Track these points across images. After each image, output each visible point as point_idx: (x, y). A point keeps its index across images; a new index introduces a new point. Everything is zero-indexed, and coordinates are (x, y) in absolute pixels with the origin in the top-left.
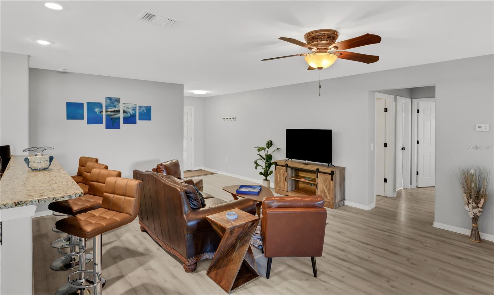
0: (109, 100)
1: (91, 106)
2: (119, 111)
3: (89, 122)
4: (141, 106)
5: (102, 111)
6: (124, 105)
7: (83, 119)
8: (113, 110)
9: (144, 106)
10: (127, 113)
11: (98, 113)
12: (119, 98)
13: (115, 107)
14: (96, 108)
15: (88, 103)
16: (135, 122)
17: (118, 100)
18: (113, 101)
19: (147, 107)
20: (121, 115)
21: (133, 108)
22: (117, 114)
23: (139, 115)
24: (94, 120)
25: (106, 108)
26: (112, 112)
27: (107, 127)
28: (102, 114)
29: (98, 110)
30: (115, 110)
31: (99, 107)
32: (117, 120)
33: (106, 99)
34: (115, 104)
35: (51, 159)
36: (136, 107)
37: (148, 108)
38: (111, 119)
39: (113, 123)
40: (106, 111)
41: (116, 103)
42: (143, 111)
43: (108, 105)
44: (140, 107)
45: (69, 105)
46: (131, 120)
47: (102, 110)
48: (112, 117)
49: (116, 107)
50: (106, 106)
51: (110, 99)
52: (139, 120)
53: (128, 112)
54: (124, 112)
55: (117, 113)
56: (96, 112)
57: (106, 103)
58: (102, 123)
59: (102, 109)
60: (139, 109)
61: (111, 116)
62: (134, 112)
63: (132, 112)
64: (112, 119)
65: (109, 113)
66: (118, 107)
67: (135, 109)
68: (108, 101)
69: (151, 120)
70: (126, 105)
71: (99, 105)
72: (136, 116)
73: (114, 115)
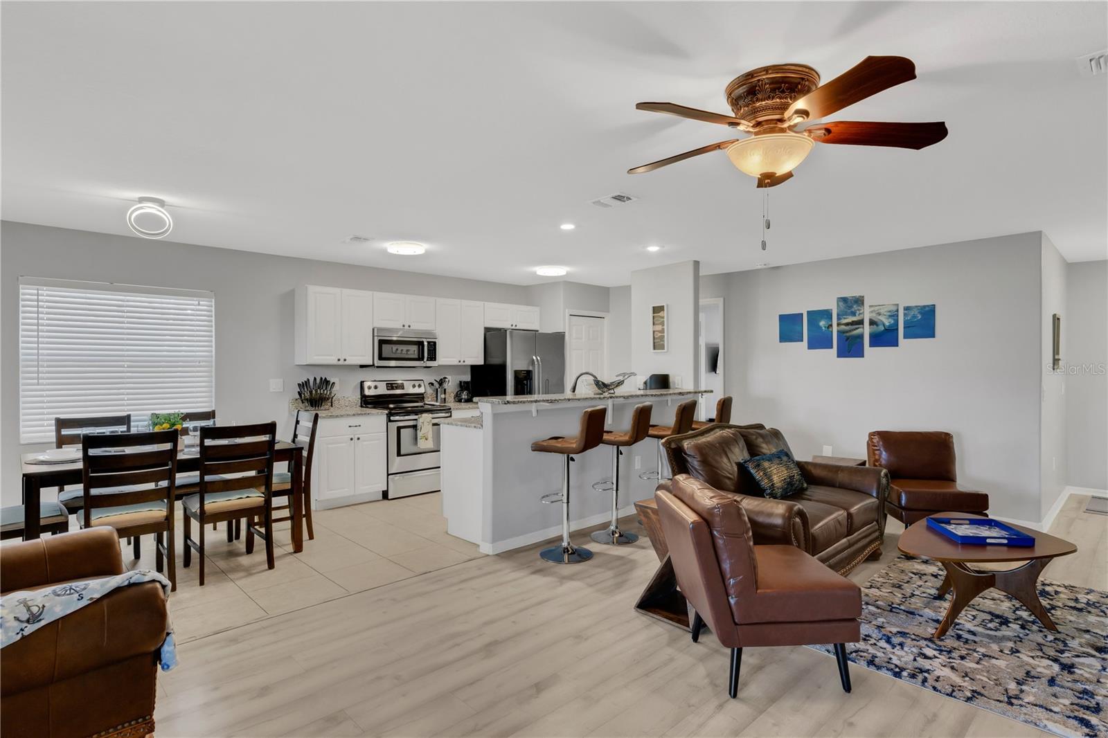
1: (815, 316)
2: (861, 322)
3: (812, 345)
4: (908, 307)
5: (831, 325)
6: (872, 309)
7: (802, 341)
8: (851, 321)
9: (916, 306)
10: (877, 325)
11: (824, 328)
12: (860, 296)
13: (854, 314)
14: (820, 321)
15: (809, 313)
16: (895, 343)
17: (859, 301)
18: (851, 304)
19: (924, 307)
20: (867, 330)
21: (889, 314)
22: (857, 329)
23: (904, 328)
24: (819, 341)
25: (837, 318)
26: (847, 324)
27: (840, 355)
28: (830, 329)
29: (824, 323)
30: (853, 322)
31: (826, 318)
32: (859, 340)
33: (837, 301)
34: (853, 310)
36: (897, 311)
37: (927, 309)
38: (846, 338)
39: (851, 347)
40: (838, 325)
41: (855, 306)
42: (914, 316)
43: (841, 313)
44: (907, 309)
45: (783, 318)
46: (886, 337)
47: (830, 323)
48: (848, 334)
49: (855, 315)
50: (838, 315)
51: (844, 300)
52: (905, 338)
53: (879, 323)
54: (872, 323)
55: (857, 326)
56: (821, 328)
57: (838, 308)
58: (831, 347)
59: (832, 321)
60: (905, 315)
61: (847, 332)
62: (893, 322)
63: (887, 322)
64: (848, 338)
65: (843, 327)
66: (860, 314)
67: (894, 315)
68: (841, 304)
69: (933, 336)
70: (876, 308)
71: (826, 314)
72: (897, 329)
73: (852, 330)
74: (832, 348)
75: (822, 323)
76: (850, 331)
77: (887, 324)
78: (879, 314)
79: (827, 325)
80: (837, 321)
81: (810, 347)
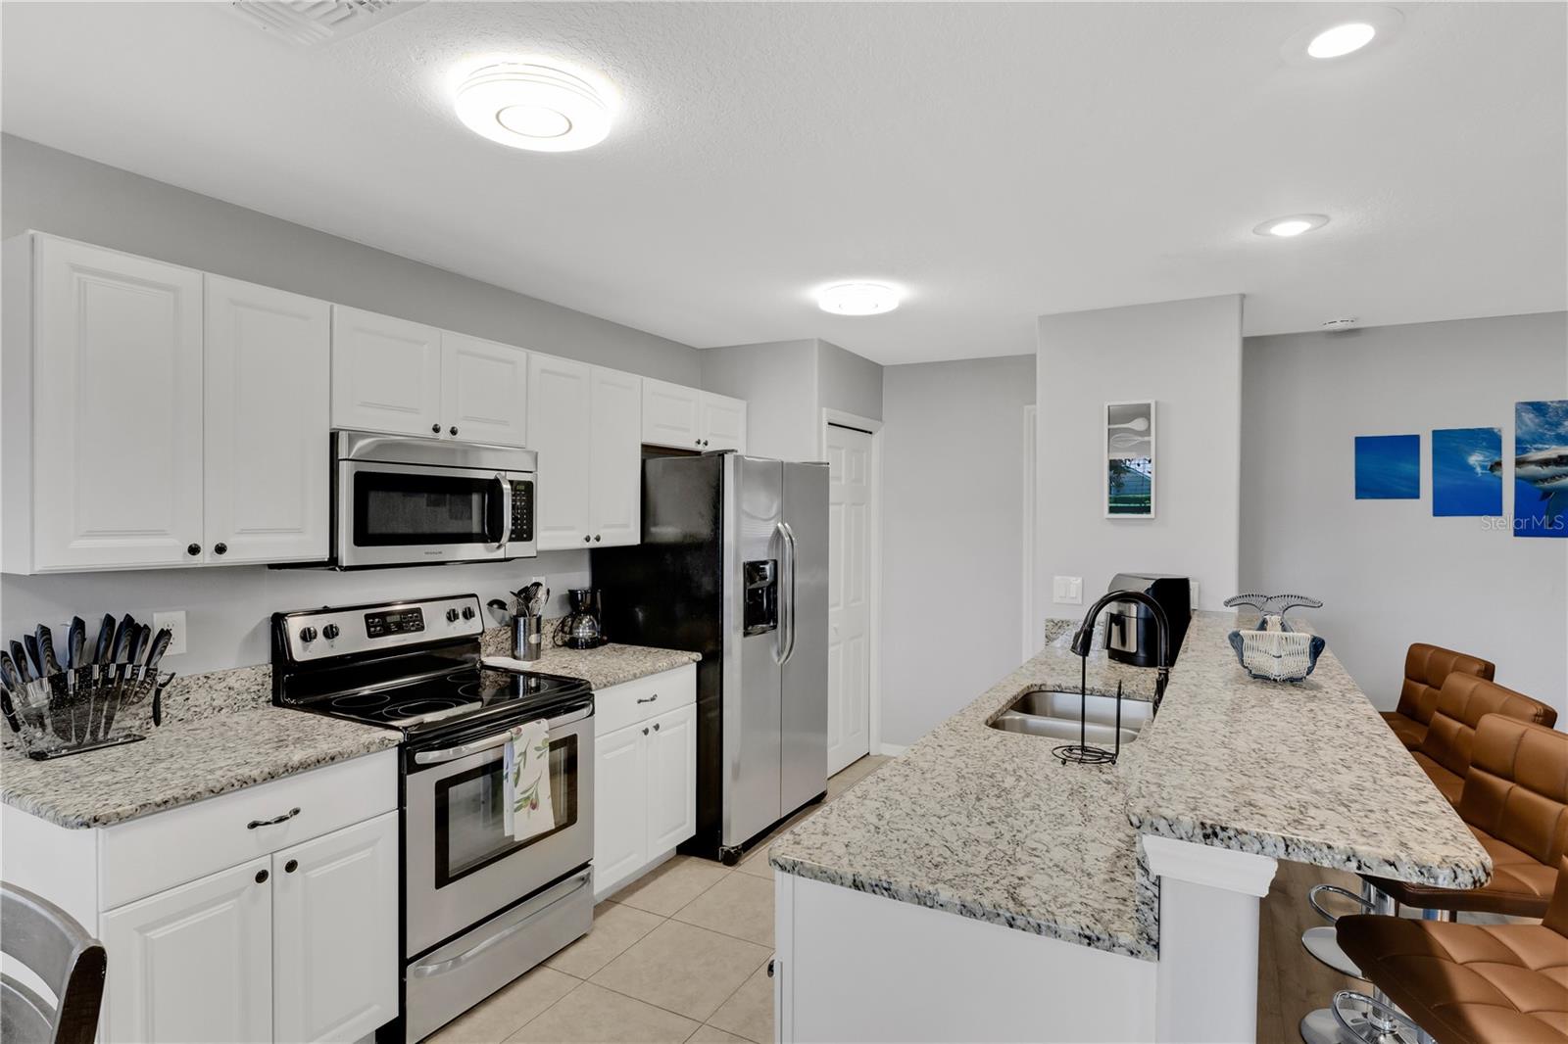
0: (1531, 416)
1: (1452, 443)
3: (1444, 506)
5: (1499, 464)
7: (1417, 496)
8: (1554, 456)
11: (1479, 470)
13: (1563, 440)
14: (1470, 454)
15: (1438, 435)
18: (1555, 417)
24: (1464, 499)
25: (1517, 448)
26: (1546, 463)
28: (1496, 473)
29: (1481, 458)
30: (1561, 457)
31: (1487, 448)
33: (1517, 410)
34: (1561, 431)
35: (1317, 647)
38: (1541, 493)
40: (1519, 463)
43: (1527, 437)
45: (1363, 445)
47: (1497, 459)
48: (1544, 486)
50: (1518, 441)
51: (1538, 408)
56: (1472, 469)
57: (1518, 427)
58: (1497, 511)
59: (1501, 455)
61: (1544, 480)
64: (1546, 494)
65: (1534, 469)
68: (1529, 418)
71: (1484, 439)
73: (1560, 477)
74: (1499, 513)
75: (1475, 459)
76: (1553, 478)
79: (1489, 464)
80: (1517, 455)
81: (1440, 509)
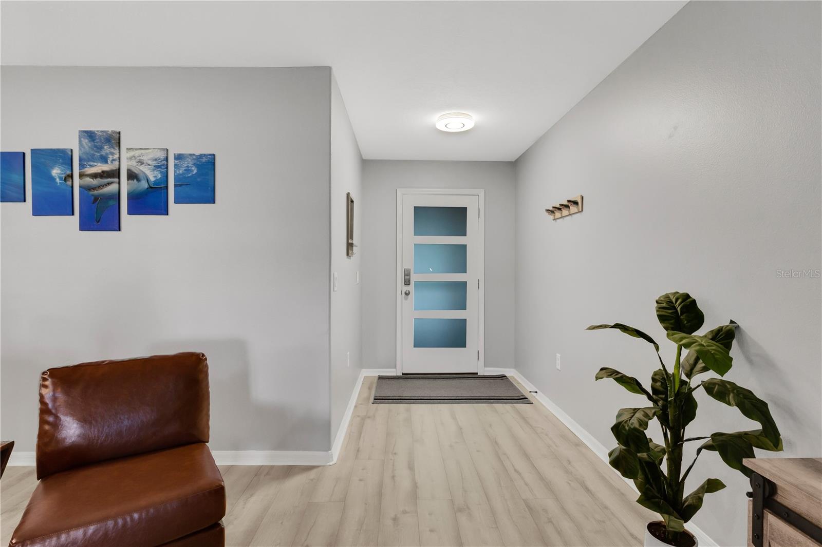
0: (87, 141)
1: (43, 159)
2: (116, 174)
3: (40, 208)
4: (179, 155)
5: (71, 176)
6: (131, 153)
7: (24, 201)
8: (100, 171)
9: (191, 155)
10: (139, 180)
11: (58, 180)
12: (114, 132)
13: (104, 160)
14: (52, 168)
15: (33, 151)
16: (163, 210)
17: (114, 140)
18: (101, 143)
19: (201, 156)
21: (155, 163)
22: (109, 184)
23: (175, 186)
25: (81, 165)
26: (95, 176)
27: (85, 226)
28: (70, 182)
29: (59, 172)
30: (103, 172)
31: (62, 164)
32: (111, 203)
33: (79, 136)
34: (103, 153)
36: (167, 159)
37: (204, 160)
38: (93, 198)
39: (101, 214)
40: (82, 176)
41: (105, 147)
42: (188, 170)
43: (84, 157)
44: (179, 157)
48: (96, 192)
49: (107, 162)
50: (81, 160)
51: (90, 135)
52: (176, 202)
53: (141, 176)
54: (132, 176)
55: (109, 180)
56: (54, 179)
57: (80, 148)
58: (71, 213)
59: (72, 170)
60: (176, 166)
61: (94, 189)
62: (159, 176)
63: (153, 176)
64: (96, 198)
65: (88, 181)
66: (114, 160)
67: (162, 166)
68: (85, 141)
69: (213, 201)
70: (137, 153)
71: (60, 157)
72: (167, 188)
73: (103, 186)
76: (100, 187)
77: (152, 179)
78: (141, 163)
79: (64, 176)
80: (80, 169)
81: (37, 211)
